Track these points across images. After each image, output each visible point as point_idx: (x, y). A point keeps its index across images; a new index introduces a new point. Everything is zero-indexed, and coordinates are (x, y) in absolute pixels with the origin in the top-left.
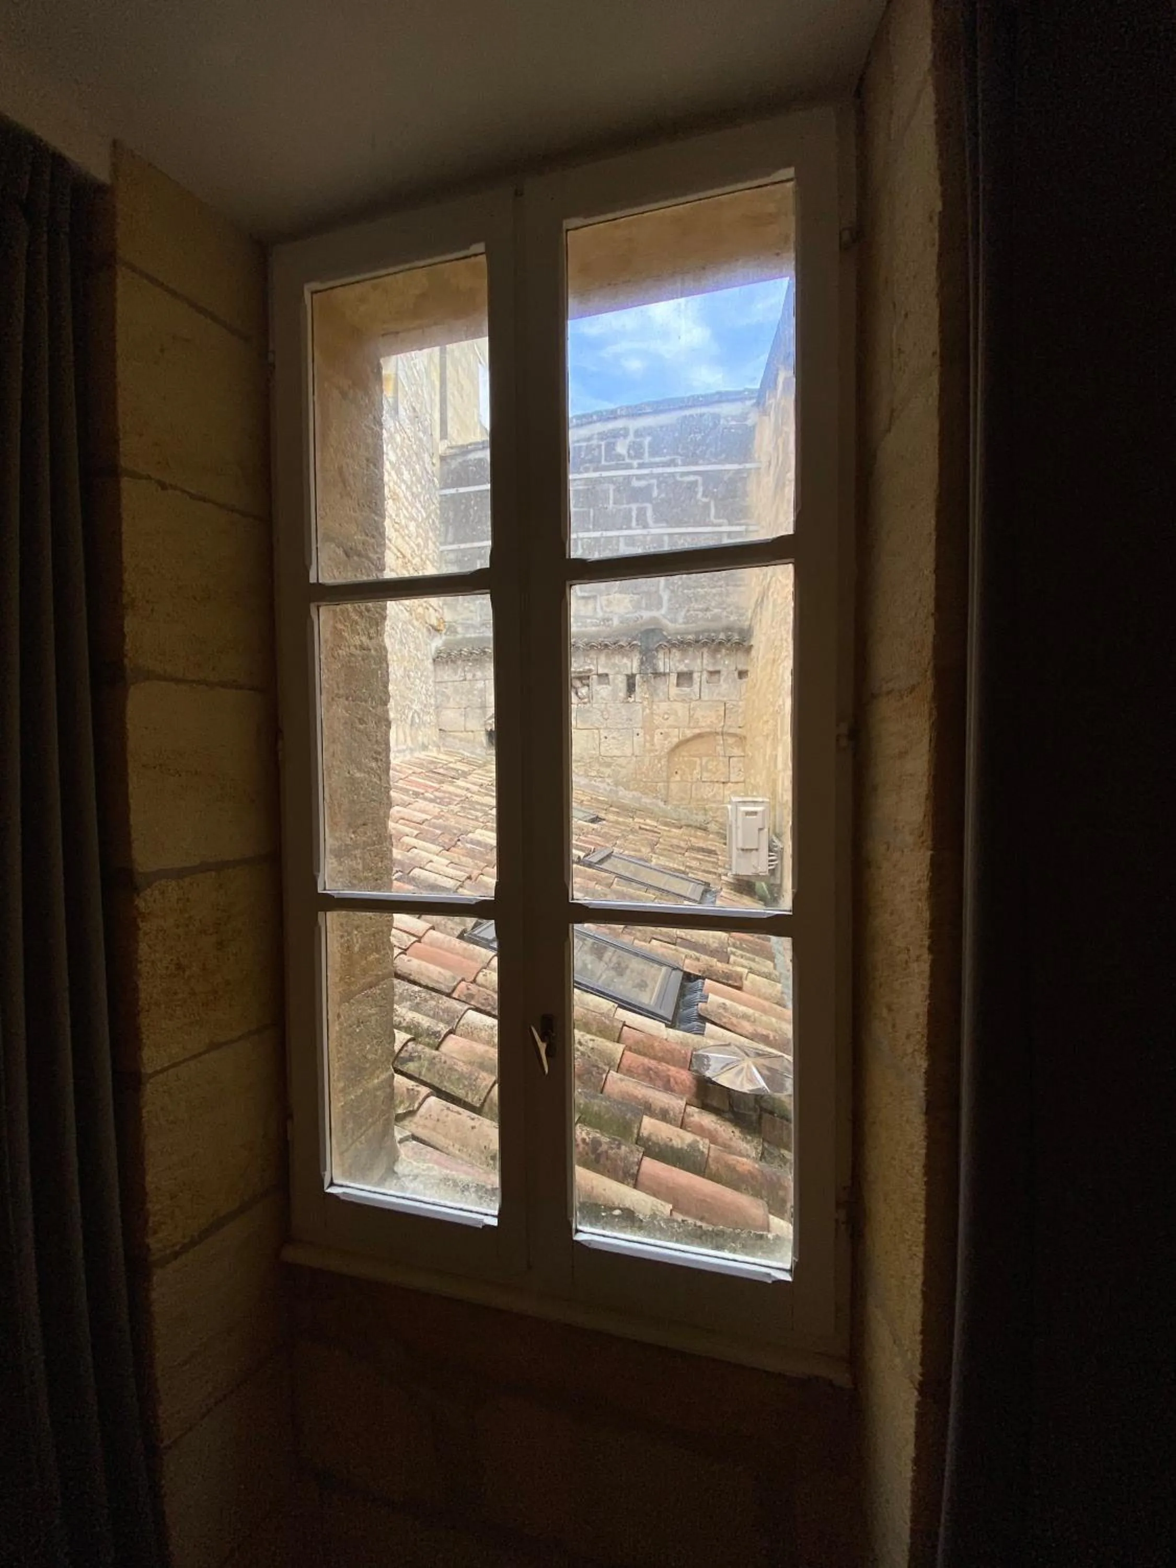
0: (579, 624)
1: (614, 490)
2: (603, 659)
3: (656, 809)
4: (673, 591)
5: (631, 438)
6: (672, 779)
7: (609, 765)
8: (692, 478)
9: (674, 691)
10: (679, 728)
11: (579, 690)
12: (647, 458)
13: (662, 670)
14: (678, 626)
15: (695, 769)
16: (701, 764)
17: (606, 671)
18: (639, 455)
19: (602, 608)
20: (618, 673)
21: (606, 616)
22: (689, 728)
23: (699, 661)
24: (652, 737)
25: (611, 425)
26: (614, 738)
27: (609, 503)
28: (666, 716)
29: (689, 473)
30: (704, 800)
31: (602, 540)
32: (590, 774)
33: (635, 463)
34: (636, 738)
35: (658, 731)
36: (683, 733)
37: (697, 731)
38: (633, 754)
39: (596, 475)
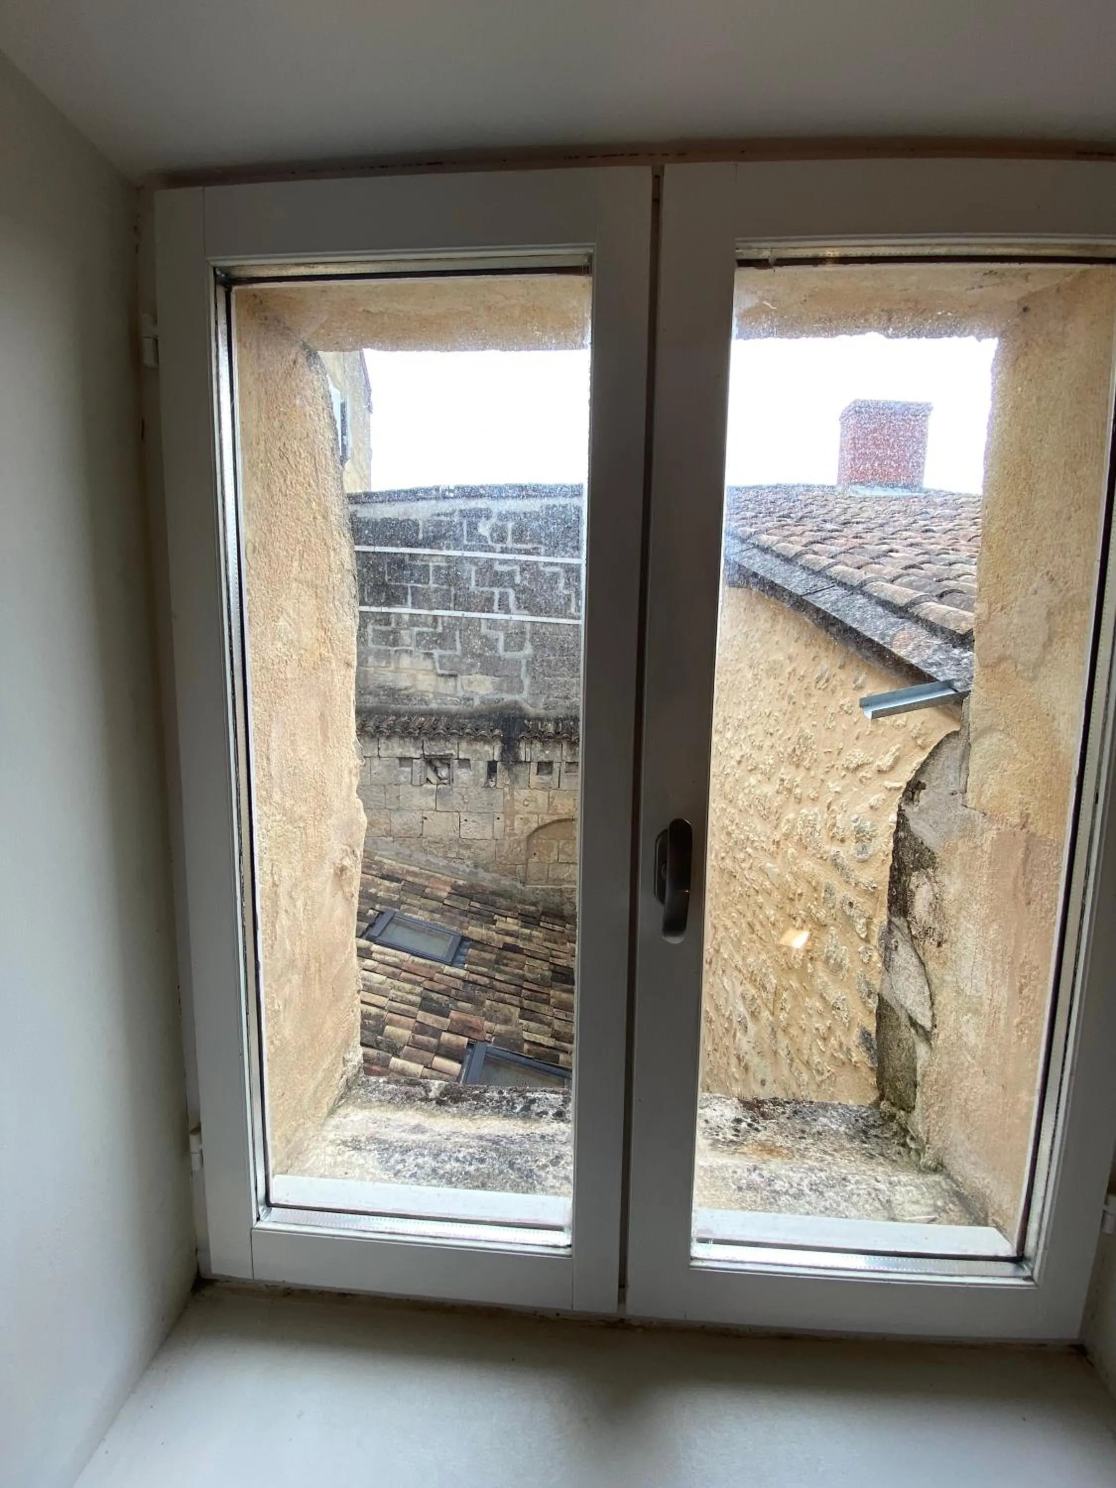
0: (439, 701)
1: (476, 572)
2: (464, 745)
3: (515, 891)
4: (534, 677)
5: (494, 520)
6: (530, 860)
7: (468, 847)
8: (556, 569)
9: (534, 779)
10: (537, 814)
11: (439, 770)
12: (509, 543)
13: (523, 759)
14: (538, 712)
15: (552, 851)
16: (558, 846)
17: (467, 756)
18: (502, 539)
19: (462, 687)
20: (479, 759)
21: (467, 695)
22: (548, 814)
23: (558, 753)
24: (513, 822)
25: (474, 504)
26: (474, 821)
27: (470, 584)
28: (526, 803)
29: (552, 564)
30: (560, 880)
31: (464, 620)
32: (449, 855)
33: (498, 546)
34: (496, 823)
35: (518, 816)
36: (542, 819)
37: (555, 818)
38: (493, 837)
39: (457, 553)
